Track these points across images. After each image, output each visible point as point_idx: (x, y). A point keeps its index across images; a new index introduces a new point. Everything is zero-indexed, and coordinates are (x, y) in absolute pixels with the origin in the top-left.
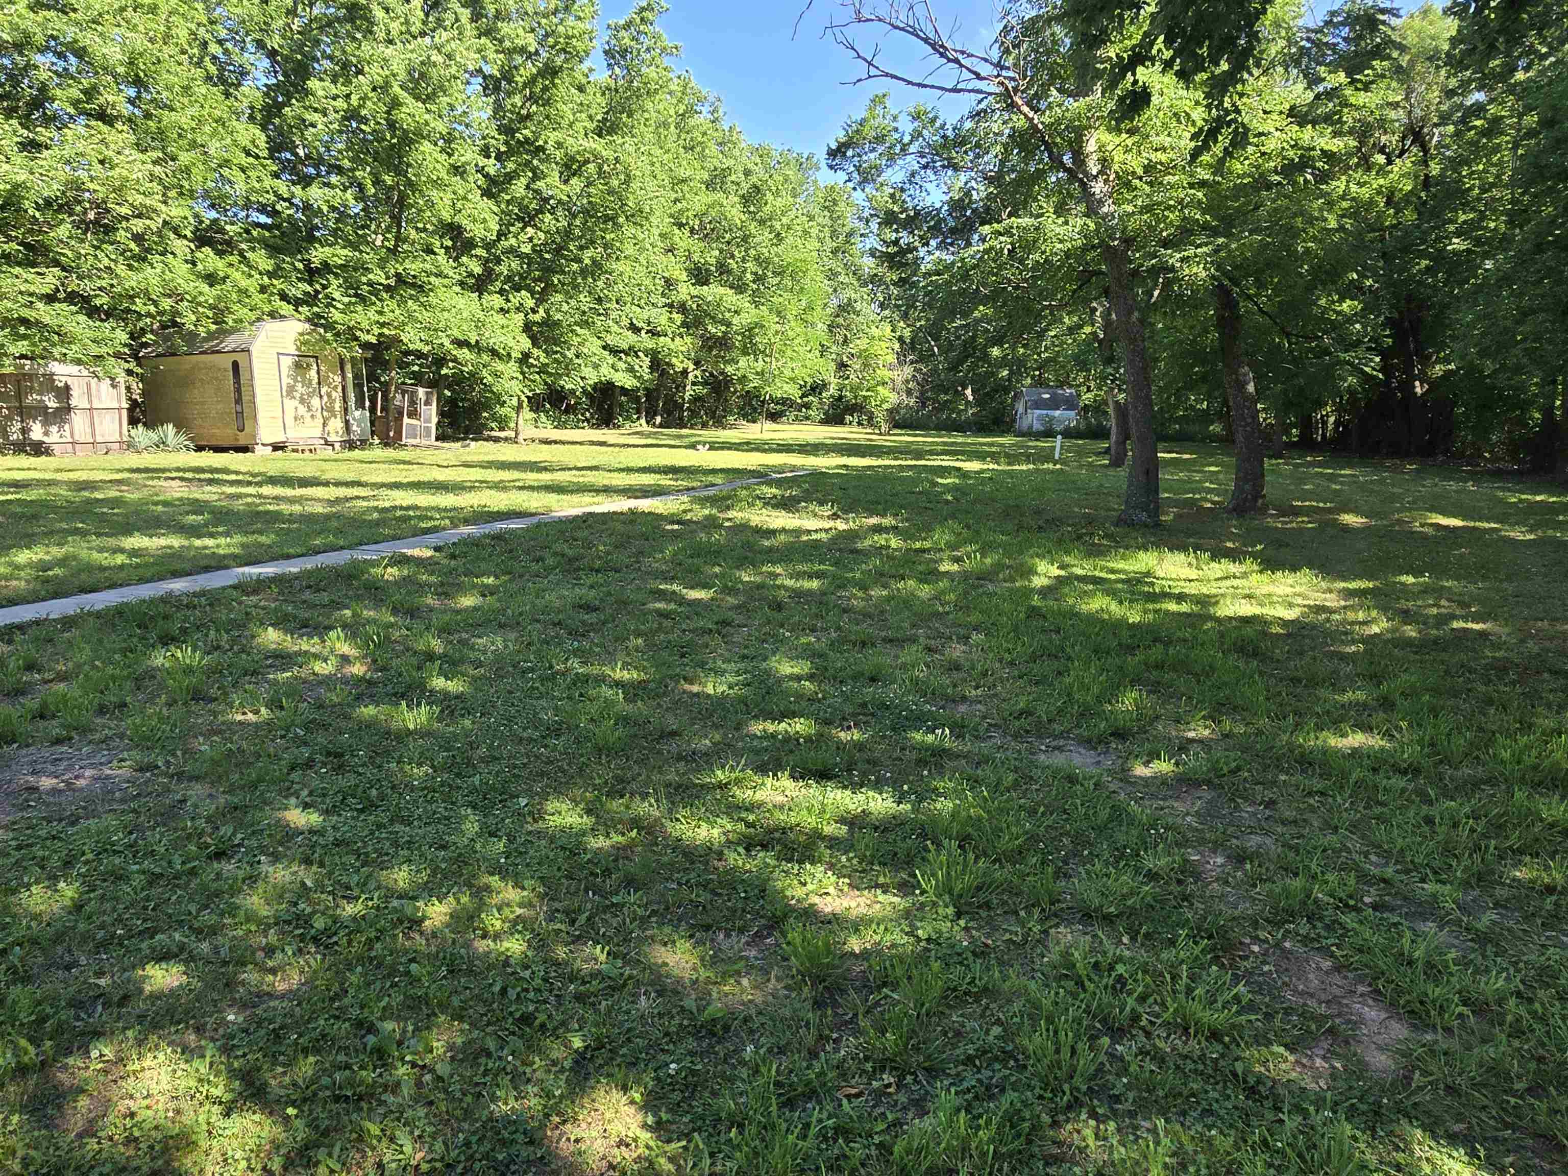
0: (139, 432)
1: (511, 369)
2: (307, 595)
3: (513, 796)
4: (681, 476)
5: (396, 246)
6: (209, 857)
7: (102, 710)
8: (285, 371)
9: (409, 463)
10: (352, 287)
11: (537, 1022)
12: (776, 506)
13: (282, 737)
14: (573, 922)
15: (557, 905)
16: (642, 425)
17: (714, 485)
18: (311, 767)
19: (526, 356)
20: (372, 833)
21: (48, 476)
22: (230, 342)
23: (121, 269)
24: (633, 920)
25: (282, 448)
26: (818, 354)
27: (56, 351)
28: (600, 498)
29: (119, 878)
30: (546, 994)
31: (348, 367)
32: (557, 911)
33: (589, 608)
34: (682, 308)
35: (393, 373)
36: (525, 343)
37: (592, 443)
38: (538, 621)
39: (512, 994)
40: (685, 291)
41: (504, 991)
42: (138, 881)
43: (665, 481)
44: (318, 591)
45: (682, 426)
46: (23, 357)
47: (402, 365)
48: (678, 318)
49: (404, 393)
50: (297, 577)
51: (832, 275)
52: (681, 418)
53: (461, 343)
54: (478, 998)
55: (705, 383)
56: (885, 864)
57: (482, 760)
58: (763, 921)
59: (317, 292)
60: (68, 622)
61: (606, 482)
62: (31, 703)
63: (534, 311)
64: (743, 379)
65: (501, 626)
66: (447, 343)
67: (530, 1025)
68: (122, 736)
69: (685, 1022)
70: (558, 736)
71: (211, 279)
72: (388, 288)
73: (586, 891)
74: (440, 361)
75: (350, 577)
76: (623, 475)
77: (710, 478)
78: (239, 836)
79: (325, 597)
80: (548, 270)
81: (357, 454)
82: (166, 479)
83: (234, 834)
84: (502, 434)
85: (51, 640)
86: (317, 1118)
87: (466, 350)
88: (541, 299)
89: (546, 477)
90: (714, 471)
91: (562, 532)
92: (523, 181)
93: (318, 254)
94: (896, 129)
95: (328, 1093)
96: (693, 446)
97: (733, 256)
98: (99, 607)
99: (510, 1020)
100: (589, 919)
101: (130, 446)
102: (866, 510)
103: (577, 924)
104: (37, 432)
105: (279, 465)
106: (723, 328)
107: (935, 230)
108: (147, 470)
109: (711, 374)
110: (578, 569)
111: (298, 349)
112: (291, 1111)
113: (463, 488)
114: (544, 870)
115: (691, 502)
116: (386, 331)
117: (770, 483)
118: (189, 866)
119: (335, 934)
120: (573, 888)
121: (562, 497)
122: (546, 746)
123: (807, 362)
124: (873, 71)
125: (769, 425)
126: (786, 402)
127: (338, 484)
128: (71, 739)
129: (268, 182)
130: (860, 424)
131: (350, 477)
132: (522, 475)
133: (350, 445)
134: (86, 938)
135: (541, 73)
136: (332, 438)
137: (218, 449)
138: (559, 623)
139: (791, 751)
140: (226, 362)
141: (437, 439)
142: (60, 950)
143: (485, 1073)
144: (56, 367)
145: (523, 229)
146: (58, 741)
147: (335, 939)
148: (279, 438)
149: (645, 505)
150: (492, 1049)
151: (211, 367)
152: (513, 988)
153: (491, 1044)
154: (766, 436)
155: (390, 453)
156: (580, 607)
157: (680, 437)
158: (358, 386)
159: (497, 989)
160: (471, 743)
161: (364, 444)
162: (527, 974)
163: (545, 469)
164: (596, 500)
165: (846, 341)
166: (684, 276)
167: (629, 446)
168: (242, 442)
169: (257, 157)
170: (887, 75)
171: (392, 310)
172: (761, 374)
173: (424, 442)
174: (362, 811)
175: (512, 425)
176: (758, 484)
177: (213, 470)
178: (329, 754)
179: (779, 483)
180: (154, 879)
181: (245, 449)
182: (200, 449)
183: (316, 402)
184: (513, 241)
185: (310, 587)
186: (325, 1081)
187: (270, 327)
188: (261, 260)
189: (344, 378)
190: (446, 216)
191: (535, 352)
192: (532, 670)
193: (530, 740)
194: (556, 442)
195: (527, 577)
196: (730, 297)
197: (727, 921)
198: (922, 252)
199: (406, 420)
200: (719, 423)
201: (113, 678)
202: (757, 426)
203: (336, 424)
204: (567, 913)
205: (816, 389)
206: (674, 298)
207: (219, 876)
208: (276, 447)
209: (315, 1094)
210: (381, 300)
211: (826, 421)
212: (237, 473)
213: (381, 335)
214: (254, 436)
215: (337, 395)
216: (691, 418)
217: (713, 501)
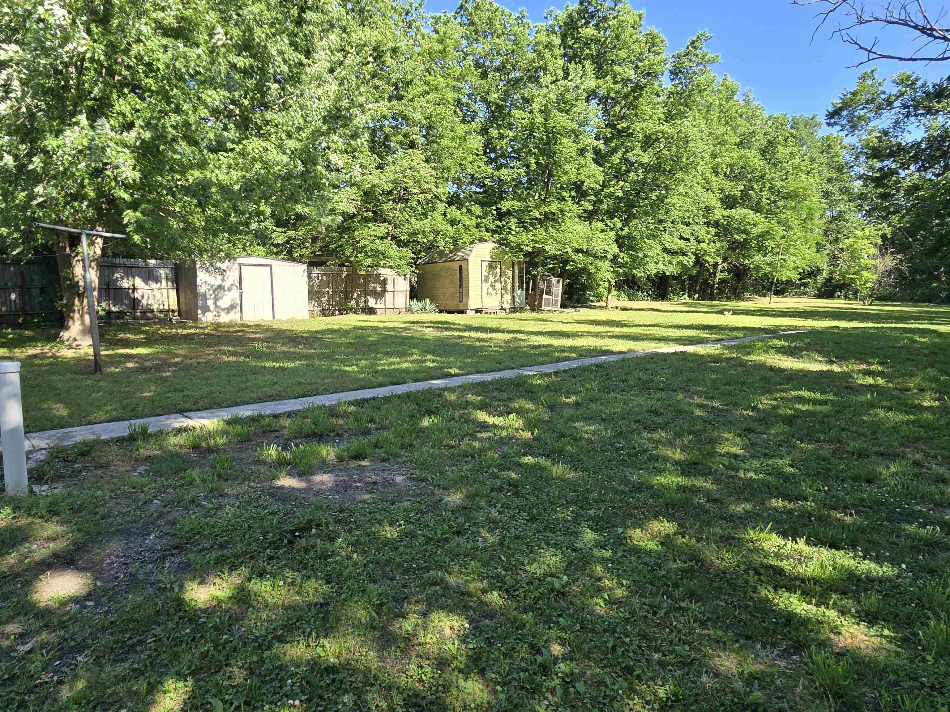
0: (415, 304)
1: (606, 265)
2: (495, 394)
3: (613, 526)
4: (714, 331)
5: (546, 198)
6: (453, 533)
7: (402, 447)
8: (484, 268)
9: (546, 321)
10: (521, 223)
11: (635, 673)
12: (784, 353)
13: (486, 472)
14: (655, 614)
15: (644, 600)
16: (686, 298)
17: (738, 338)
18: (501, 491)
19: (615, 257)
20: (534, 535)
21: (375, 324)
22: (460, 255)
23: (413, 220)
24: (695, 621)
25: (480, 312)
26: (815, 250)
27: (382, 263)
28: (661, 344)
29: (413, 537)
30: (640, 657)
31: (516, 268)
32: (644, 604)
33: (656, 413)
34: (716, 224)
35: (539, 269)
36: (615, 249)
37: (653, 310)
38: (625, 419)
39: (620, 651)
40: (719, 213)
41: (614, 648)
42: (421, 540)
43: (704, 334)
44: (501, 391)
45: (712, 299)
46: (369, 266)
47: (544, 265)
48: (713, 231)
49: (544, 280)
50: (491, 383)
51: (827, 194)
52: (712, 293)
53: (578, 251)
54: (599, 648)
55: (729, 271)
56: (889, 621)
57: (595, 501)
58: (790, 643)
59: (504, 226)
60: (387, 400)
61: (665, 334)
62: (373, 439)
63: (622, 229)
64: (758, 268)
65: (603, 420)
66: (570, 251)
67: (631, 674)
68: (411, 461)
69: (736, 700)
70: (640, 492)
71: (453, 223)
72: (540, 222)
73: (663, 595)
74: (566, 262)
75: (518, 385)
76: (675, 330)
77: (735, 334)
78: (468, 524)
79: (505, 395)
80: (631, 205)
81: (518, 315)
82: (426, 327)
83: (465, 522)
84: (598, 304)
85: (379, 408)
86: (511, 696)
87: (580, 255)
88: (626, 222)
89: (626, 330)
90: (737, 329)
91: (637, 364)
92: (620, 154)
93: (505, 205)
94: (884, 93)
95: (516, 683)
96: (721, 312)
97: (752, 189)
98: (400, 393)
99: (619, 668)
100: (666, 613)
101: (409, 310)
102: (856, 359)
103: (658, 616)
104: (372, 302)
105: (479, 320)
106: (744, 236)
107: (915, 158)
108: (417, 322)
109: (735, 266)
110: (649, 388)
111: (491, 257)
112: (499, 688)
113: (578, 336)
114: (636, 577)
115: (723, 349)
116: (537, 245)
117: (779, 338)
118: (444, 536)
119: (517, 590)
120: (654, 591)
121: (636, 343)
122: (633, 497)
123: (807, 256)
124: (872, 56)
125: (775, 299)
126: (789, 283)
127: (509, 332)
128: (389, 459)
129: (484, 167)
130: (846, 297)
131: (516, 328)
132: (612, 329)
133: (514, 310)
134: (399, 565)
135: (633, 90)
136: (505, 306)
137: (449, 312)
138: (639, 421)
139: (805, 525)
140: (456, 266)
141: (561, 307)
142: (388, 569)
143: (605, 697)
144: (382, 271)
145: (617, 182)
146: (383, 460)
147: (517, 593)
148: (479, 306)
149: (690, 349)
150: (609, 683)
151: (448, 269)
152: (620, 647)
153: (608, 681)
154: (773, 306)
155: (535, 315)
156: (651, 412)
157: (713, 306)
158: (521, 277)
159: (610, 645)
160: (587, 489)
161: (522, 309)
162: (627, 640)
163: (625, 325)
164: (658, 345)
165: (837, 240)
166: (719, 204)
167: (677, 312)
168: (461, 308)
169: (478, 155)
170: (883, 57)
171: (541, 234)
172: (770, 264)
173: (554, 309)
174: (528, 521)
175: (604, 299)
176: (770, 338)
177: (446, 323)
178: (510, 485)
179: (786, 338)
180: (429, 540)
181: (462, 312)
182: (441, 312)
183: (498, 286)
184: (611, 189)
185: (497, 389)
186: (515, 675)
187: (479, 246)
188: (477, 210)
189: (513, 271)
190: (573, 178)
191: (622, 254)
192: (622, 448)
193: (623, 492)
194: (631, 309)
195: (617, 391)
196: (751, 215)
197: (762, 636)
198: (902, 173)
199: (545, 296)
200: (738, 297)
201: (407, 430)
202: (767, 299)
203: (508, 297)
204: (651, 606)
205: (813, 273)
206: (712, 218)
207: (458, 545)
208: (477, 311)
209: (510, 682)
210: (536, 229)
211: (820, 296)
212: (459, 324)
213: (534, 247)
214: (467, 305)
215: (509, 281)
216: (719, 294)
217: (738, 348)
